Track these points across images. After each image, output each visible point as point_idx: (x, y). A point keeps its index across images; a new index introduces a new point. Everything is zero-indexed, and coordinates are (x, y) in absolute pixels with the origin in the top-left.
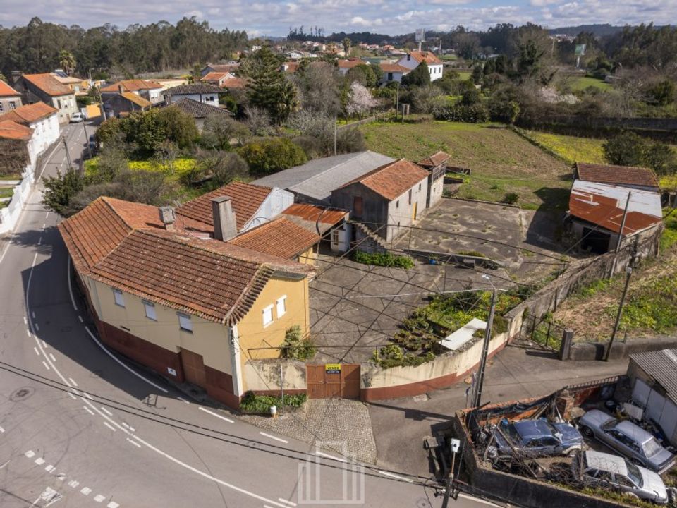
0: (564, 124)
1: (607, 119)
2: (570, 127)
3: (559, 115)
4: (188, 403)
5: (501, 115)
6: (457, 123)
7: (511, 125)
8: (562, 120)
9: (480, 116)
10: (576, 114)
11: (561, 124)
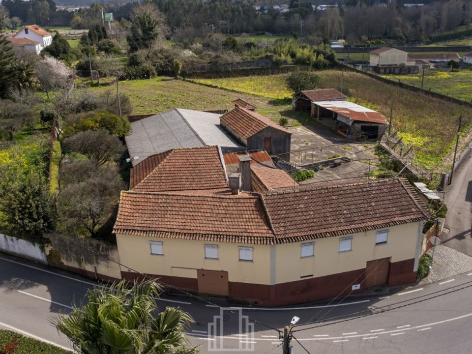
0: (204, 71)
1: (228, 64)
2: (208, 72)
3: (200, 65)
4: (389, 297)
5: (164, 70)
6: (135, 81)
7: (179, 77)
8: (203, 68)
9: (151, 73)
10: (209, 63)
11: (202, 71)
